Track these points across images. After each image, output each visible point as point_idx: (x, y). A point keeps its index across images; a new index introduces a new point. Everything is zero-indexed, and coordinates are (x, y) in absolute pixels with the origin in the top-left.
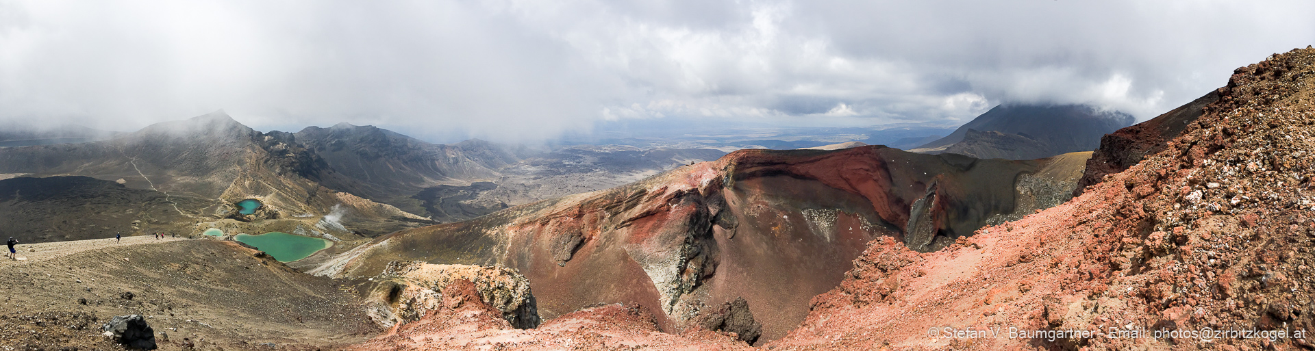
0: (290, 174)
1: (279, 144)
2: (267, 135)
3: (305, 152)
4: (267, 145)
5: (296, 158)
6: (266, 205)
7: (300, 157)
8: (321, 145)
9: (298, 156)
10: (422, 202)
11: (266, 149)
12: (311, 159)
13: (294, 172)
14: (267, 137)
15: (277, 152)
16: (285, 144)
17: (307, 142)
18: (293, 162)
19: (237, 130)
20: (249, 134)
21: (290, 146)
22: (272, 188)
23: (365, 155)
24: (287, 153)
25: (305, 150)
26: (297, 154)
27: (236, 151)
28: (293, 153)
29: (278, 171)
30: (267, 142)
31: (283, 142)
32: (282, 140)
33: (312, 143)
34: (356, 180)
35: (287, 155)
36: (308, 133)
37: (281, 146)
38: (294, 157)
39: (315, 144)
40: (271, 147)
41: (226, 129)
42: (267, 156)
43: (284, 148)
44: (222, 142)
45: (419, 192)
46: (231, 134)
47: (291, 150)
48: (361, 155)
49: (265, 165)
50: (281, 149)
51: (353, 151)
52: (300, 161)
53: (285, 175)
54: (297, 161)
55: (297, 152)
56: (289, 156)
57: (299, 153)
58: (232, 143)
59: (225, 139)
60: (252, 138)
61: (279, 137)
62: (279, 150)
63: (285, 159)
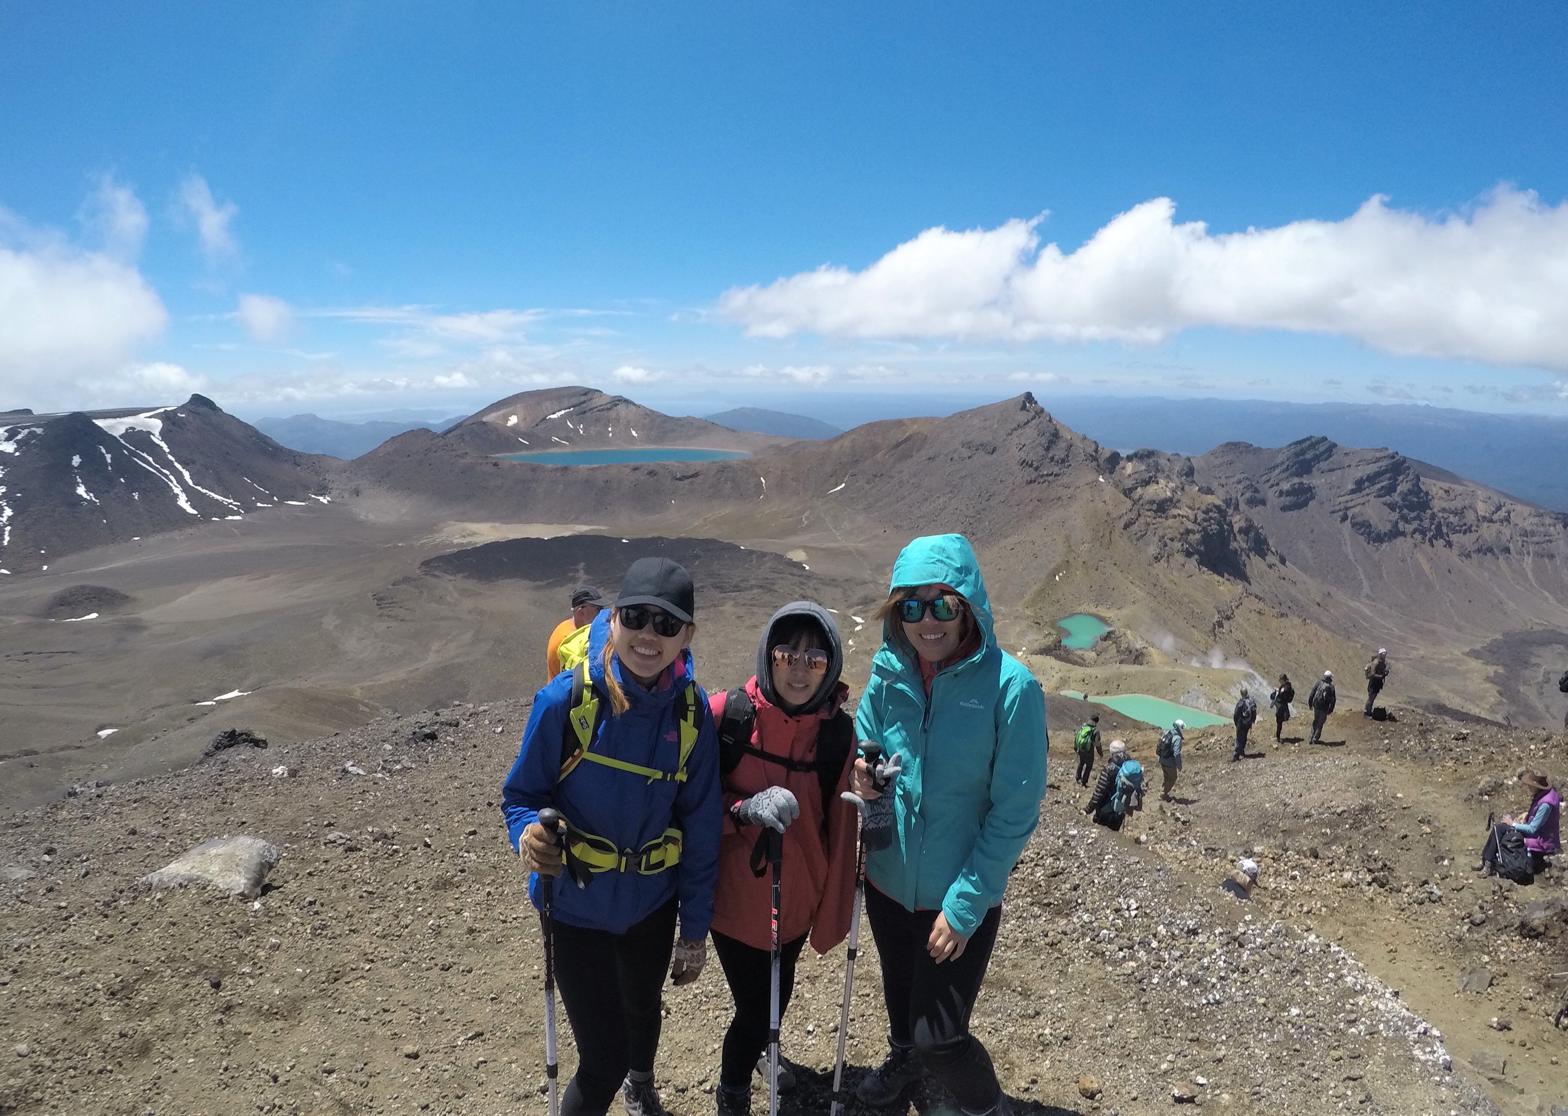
0: (1180, 558)
1: (1157, 483)
2: (1129, 458)
3: (1217, 507)
4: (1129, 483)
5: (1195, 522)
6: (1123, 631)
7: (1205, 520)
8: (1256, 491)
9: (1201, 516)
11: (1128, 492)
12: (1230, 524)
13: (1189, 554)
14: (1130, 468)
15: (1152, 502)
16: (1172, 485)
17: (1223, 481)
18: (1188, 532)
19: (1063, 445)
20: (1091, 455)
21: (1183, 489)
22: (1137, 590)
23: (1363, 527)
24: (1175, 507)
25: (1218, 502)
26: (1199, 509)
27: (1059, 495)
28: (1190, 508)
29: (1153, 550)
30: (1130, 475)
31: (1168, 477)
32: (1163, 471)
33: (1233, 483)
34: (1333, 590)
35: (1175, 512)
36: (1225, 459)
37: (1161, 489)
38: (1192, 517)
39: (1241, 486)
40: (1139, 489)
41: (1038, 442)
42: (1131, 510)
43: (1169, 494)
44: (1029, 473)
45: (1488, 640)
46: (1050, 455)
47: (1185, 500)
48: (1354, 525)
49: (1124, 532)
50: (1162, 496)
51: (1333, 512)
52: (1204, 529)
53: (1168, 561)
54: (1196, 528)
55: (1197, 506)
56: (1179, 515)
57: (1204, 508)
58: (1051, 475)
59: (1035, 464)
60: (1098, 465)
61: (1157, 464)
62: (1157, 499)
63: (1170, 521)
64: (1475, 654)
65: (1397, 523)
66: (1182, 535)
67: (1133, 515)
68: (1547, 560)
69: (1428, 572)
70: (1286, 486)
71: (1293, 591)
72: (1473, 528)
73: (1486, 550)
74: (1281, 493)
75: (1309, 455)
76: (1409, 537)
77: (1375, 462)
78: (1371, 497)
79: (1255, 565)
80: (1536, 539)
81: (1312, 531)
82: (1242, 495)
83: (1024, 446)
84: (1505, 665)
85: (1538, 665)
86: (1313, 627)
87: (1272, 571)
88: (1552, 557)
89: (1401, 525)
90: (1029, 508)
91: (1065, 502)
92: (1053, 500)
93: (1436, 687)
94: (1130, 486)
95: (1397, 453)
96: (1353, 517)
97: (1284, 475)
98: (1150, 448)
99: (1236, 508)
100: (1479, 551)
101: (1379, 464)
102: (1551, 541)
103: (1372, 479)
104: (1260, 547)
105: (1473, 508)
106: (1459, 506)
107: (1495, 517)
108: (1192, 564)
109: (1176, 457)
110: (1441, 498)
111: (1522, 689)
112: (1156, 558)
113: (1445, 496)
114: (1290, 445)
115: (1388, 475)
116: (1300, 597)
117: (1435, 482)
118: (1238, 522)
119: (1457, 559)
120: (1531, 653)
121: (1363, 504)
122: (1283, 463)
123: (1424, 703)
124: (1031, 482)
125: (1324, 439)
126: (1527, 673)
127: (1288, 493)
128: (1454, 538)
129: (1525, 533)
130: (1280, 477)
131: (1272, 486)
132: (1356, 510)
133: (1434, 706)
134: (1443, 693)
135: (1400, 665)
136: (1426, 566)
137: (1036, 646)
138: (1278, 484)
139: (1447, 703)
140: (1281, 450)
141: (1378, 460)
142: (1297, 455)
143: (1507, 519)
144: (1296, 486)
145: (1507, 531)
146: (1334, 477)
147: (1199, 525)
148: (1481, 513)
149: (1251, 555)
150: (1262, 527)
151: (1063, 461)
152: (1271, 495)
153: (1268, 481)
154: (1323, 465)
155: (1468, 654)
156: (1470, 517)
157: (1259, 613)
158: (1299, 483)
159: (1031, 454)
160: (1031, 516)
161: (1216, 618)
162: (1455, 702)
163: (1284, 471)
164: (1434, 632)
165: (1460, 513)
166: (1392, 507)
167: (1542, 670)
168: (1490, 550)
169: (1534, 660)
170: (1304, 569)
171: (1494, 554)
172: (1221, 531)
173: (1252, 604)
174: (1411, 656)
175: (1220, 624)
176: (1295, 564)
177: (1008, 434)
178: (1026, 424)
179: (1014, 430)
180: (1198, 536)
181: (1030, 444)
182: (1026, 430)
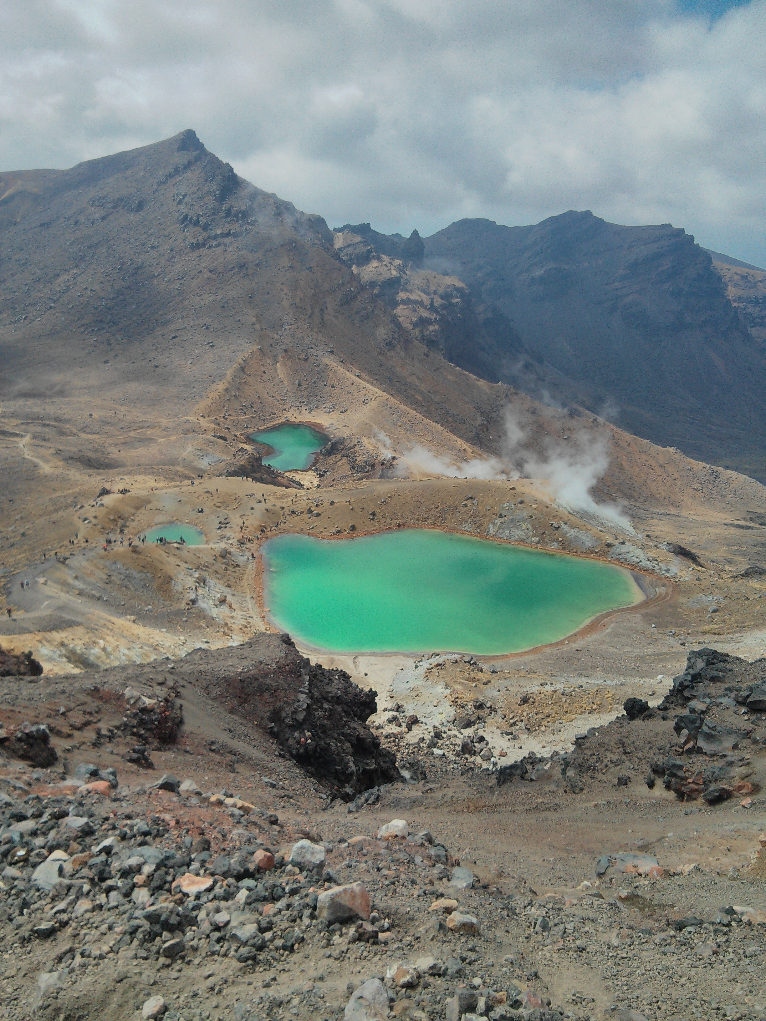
1: (379, 259)
2: (339, 231)
3: (459, 290)
5: (432, 308)
7: (443, 307)
9: (438, 302)
14: (339, 240)
15: (372, 283)
18: (424, 321)
24: (405, 290)
25: (460, 285)
26: (435, 293)
28: (424, 291)
30: (340, 249)
35: (403, 295)
37: (384, 267)
38: (427, 302)
40: (354, 267)
41: (206, 189)
43: (395, 273)
44: (193, 233)
46: (226, 206)
47: (417, 281)
50: (386, 276)
52: (444, 318)
54: (434, 316)
55: (433, 289)
56: (411, 300)
57: (441, 290)
58: (228, 234)
59: (203, 221)
62: (381, 278)
63: (400, 309)
70: (538, 272)
74: (533, 282)
79: (506, 363)
83: (184, 196)
95: (682, 230)
97: (538, 258)
110: (736, 285)
122: (534, 244)
124: (197, 246)
127: (541, 281)
130: (533, 261)
138: (528, 271)
140: (531, 228)
144: (553, 272)
147: (437, 312)
149: (500, 353)
150: (513, 319)
158: (557, 269)
159: (196, 208)
163: (535, 255)
177: (161, 183)
178: (187, 166)
179: (170, 176)
180: (437, 327)
181: (194, 193)
182: (189, 174)
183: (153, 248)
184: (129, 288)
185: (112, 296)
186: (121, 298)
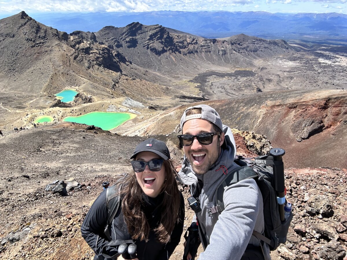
0: (97, 66)
1: (83, 42)
2: (71, 34)
3: (106, 48)
4: (73, 43)
5: (100, 54)
6: (82, 93)
7: (103, 53)
8: (118, 42)
9: (101, 52)
10: (196, 85)
11: (73, 46)
12: (112, 53)
13: (100, 65)
14: (72, 38)
15: (83, 49)
16: (89, 42)
17: (107, 40)
18: (98, 58)
19: (42, 31)
20: (56, 34)
21: (93, 44)
22: (84, 79)
23: (154, 50)
24: (92, 50)
25: (106, 47)
26: (100, 50)
27: (46, 50)
28: (97, 50)
29: (87, 65)
30: (72, 41)
31: (87, 40)
32: (85, 38)
33: (111, 40)
34: (147, 70)
35: (92, 51)
36: (106, 32)
37: (85, 44)
38: (98, 53)
39: (113, 41)
40: (77, 45)
41: (32, 31)
42: (75, 53)
43: (88, 46)
44: (31, 44)
45: (194, 77)
46: (38, 35)
47: (95, 47)
48: (151, 50)
49: (75, 60)
50: (86, 47)
51: (144, 46)
52: (103, 56)
53: (93, 68)
54: (100, 56)
56: (94, 52)
57: (101, 49)
58: (41, 43)
59: (33, 40)
60: (59, 37)
61: (82, 36)
63: (91, 55)
64: (191, 81)
65: (164, 47)
66: (96, 59)
67: (76, 54)
68: (209, 53)
69: (175, 61)
70: (128, 39)
71: (136, 71)
72: (187, 46)
73: (190, 52)
74: (127, 42)
75: (134, 29)
76: (168, 51)
77: (155, 29)
78: (155, 41)
79: (122, 65)
80: (205, 47)
81: (138, 53)
82: (114, 44)
83: (26, 33)
84: (200, 83)
85: (209, 81)
86: (144, 81)
87: (128, 67)
88: (210, 52)
89: (165, 48)
90: (35, 56)
91: (49, 53)
92: (44, 52)
93: (182, 92)
94: (73, 44)
95: (161, 26)
96: (150, 47)
97: (127, 36)
98: (78, 30)
99: (113, 48)
100: (189, 53)
101: (156, 30)
102: (209, 47)
103: (155, 35)
104: (123, 60)
105: (185, 40)
106: (182, 40)
107: (193, 42)
108: (101, 68)
109: (88, 33)
110: (176, 39)
111: (206, 88)
112: (88, 67)
113: (177, 38)
114: (127, 26)
115: (159, 33)
116: (138, 73)
117: (174, 34)
118: (114, 53)
119: (183, 56)
120: (207, 78)
121: (153, 43)
122: (126, 32)
123: (180, 96)
124: (33, 47)
125: (138, 23)
126: (206, 84)
127: (129, 42)
128: (181, 50)
129: (202, 46)
130: (126, 37)
131: (123, 40)
132: (151, 45)
133: (182, 97)
134: (184, 93)
135: (171, 87)
136: (174, 59)
137: (51, 104)
138: (125, 39)
139: (186, 95)
140: (124, 27)
141: (156, 28)
142: (130, 29)
143: (196, 43)
144: (131, 39)
145: (196, 46)
146: (143, 35)
148: (189, 42)
149: (121, 63)
150: (122, 54)
151: (44, 37)
152: (123, 43)
153: (122, 38)
154: (139, 32)
155: (189, 81)
156: (185, 43)
157: (127, 80)
158: (132, 38)
159: (30, 36)
160: (37, 59)
161: (113, 83)
162: (188, 94)
163: (126, 35)
164: (179, 77)
165: (182, 42)
166: (162, 43)
167: (210, 82)
168: (192, 52)
169: (208, 80)
170: (137, 65)
171: (193, 53)
172: (109, 56)
173: (124, 77)
174: (173, 85)
175: (115, 85)
176: (135, 64)
177: (18, 29)
178: (25, 24)
179: (21, 27)
180: (102, 59)
181: (28, 32)
182: (26, 26)
183: (20, 48)
184: (16, 60)
185: (12, 62)
186: (14, 62)
